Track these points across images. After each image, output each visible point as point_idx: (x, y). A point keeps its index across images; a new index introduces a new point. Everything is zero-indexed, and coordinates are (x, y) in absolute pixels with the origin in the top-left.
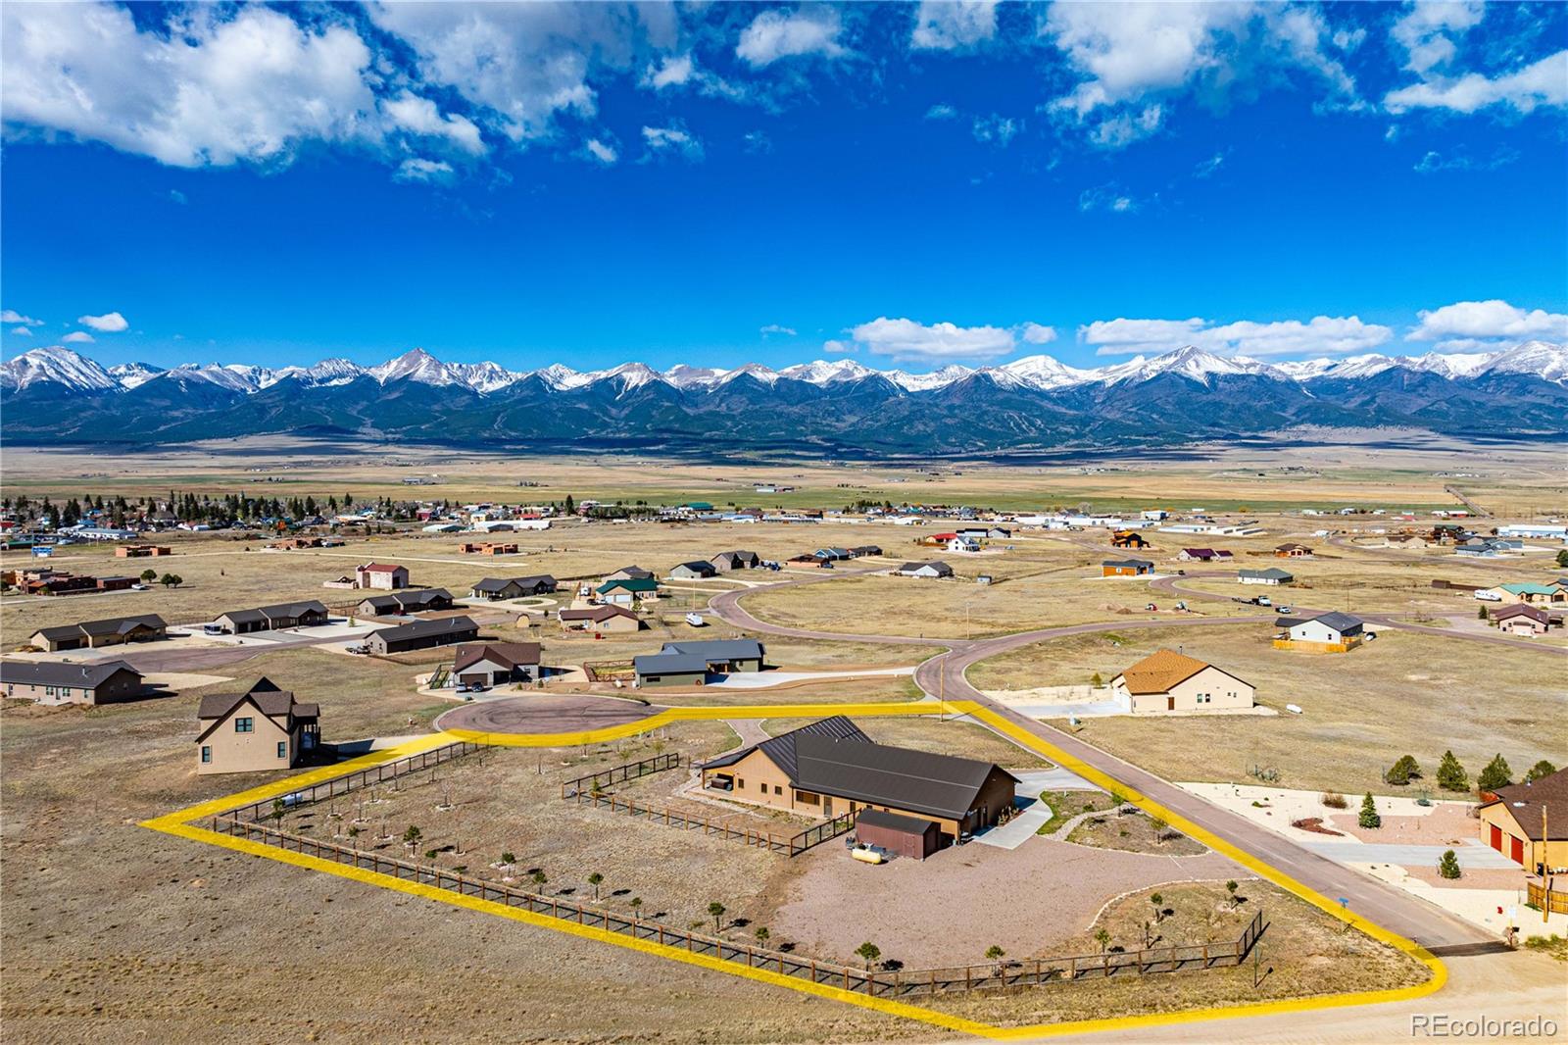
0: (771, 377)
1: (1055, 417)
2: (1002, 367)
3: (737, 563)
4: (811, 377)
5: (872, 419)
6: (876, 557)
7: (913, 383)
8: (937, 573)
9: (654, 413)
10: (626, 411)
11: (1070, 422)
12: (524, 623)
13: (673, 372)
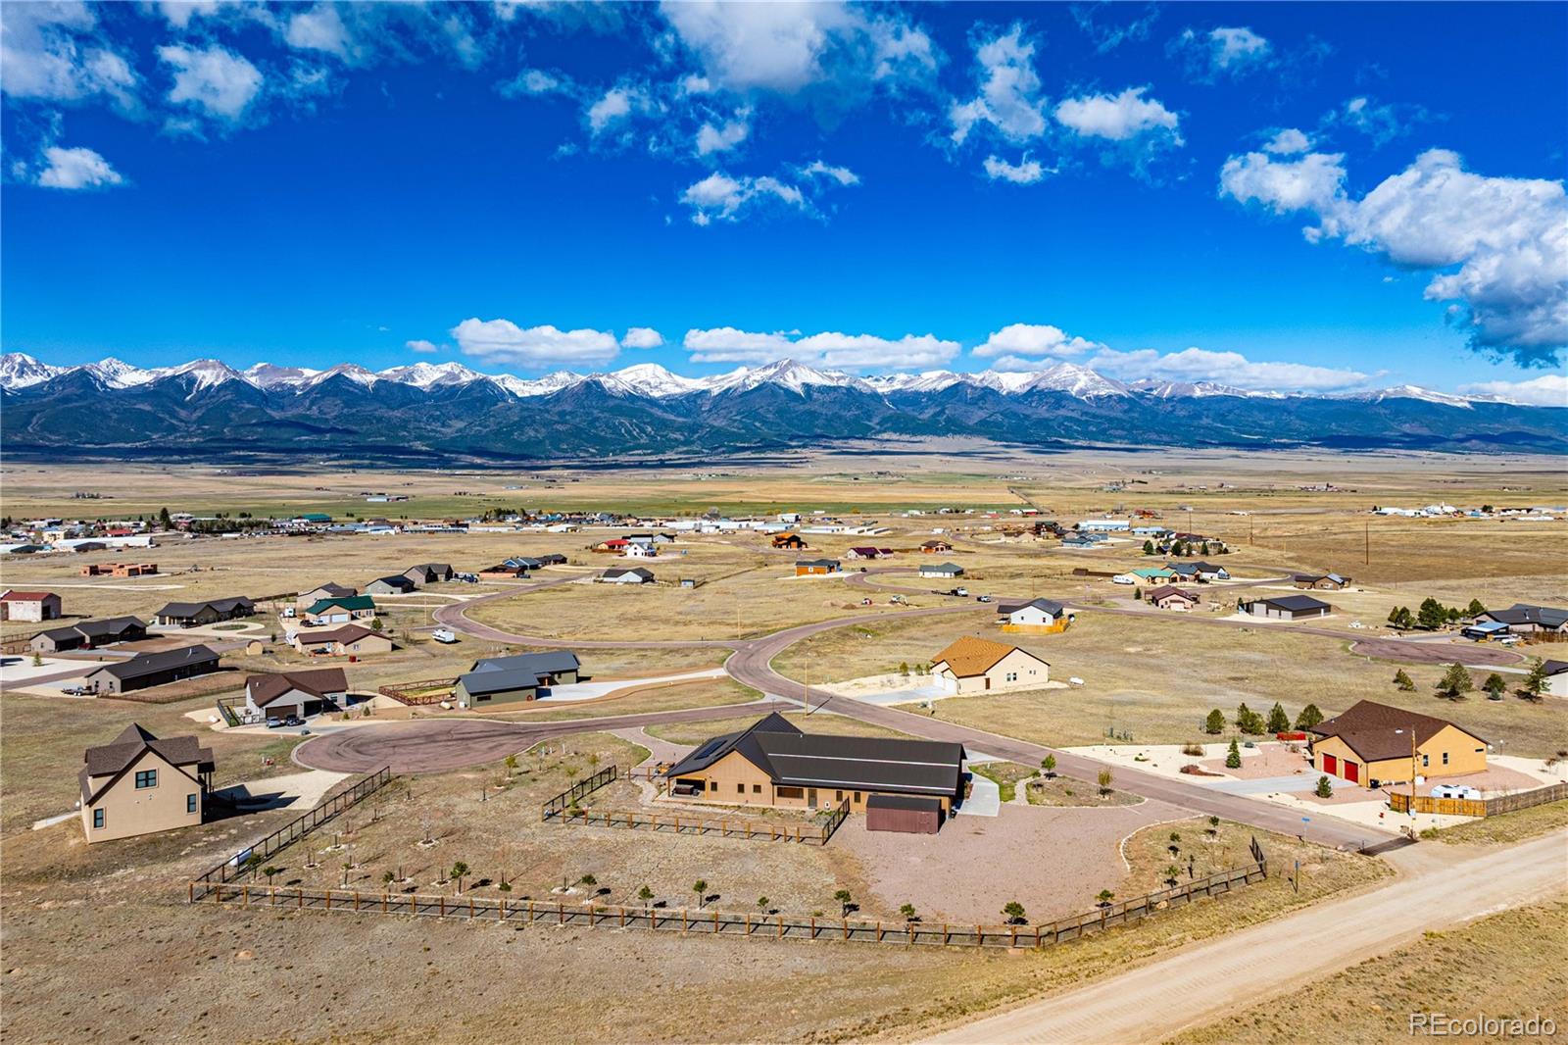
0: (369, 379)
1: (664, 424)
2: (613, 374)
3: (431, 577)
4: (413, 380)
5: (480, 425)
6: (562, 566)
7: (523, 389)
8: (640, 579)
9: (233, 415)
10: (198, 413)
11: (679, 429)
12: (256, 649)
13: (255, 371)
